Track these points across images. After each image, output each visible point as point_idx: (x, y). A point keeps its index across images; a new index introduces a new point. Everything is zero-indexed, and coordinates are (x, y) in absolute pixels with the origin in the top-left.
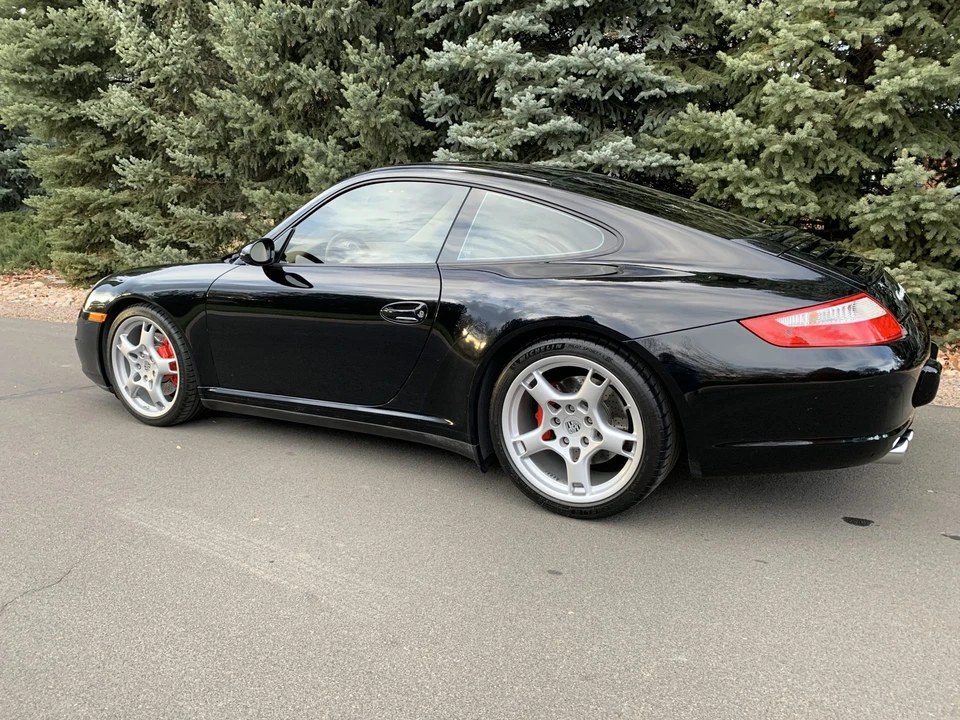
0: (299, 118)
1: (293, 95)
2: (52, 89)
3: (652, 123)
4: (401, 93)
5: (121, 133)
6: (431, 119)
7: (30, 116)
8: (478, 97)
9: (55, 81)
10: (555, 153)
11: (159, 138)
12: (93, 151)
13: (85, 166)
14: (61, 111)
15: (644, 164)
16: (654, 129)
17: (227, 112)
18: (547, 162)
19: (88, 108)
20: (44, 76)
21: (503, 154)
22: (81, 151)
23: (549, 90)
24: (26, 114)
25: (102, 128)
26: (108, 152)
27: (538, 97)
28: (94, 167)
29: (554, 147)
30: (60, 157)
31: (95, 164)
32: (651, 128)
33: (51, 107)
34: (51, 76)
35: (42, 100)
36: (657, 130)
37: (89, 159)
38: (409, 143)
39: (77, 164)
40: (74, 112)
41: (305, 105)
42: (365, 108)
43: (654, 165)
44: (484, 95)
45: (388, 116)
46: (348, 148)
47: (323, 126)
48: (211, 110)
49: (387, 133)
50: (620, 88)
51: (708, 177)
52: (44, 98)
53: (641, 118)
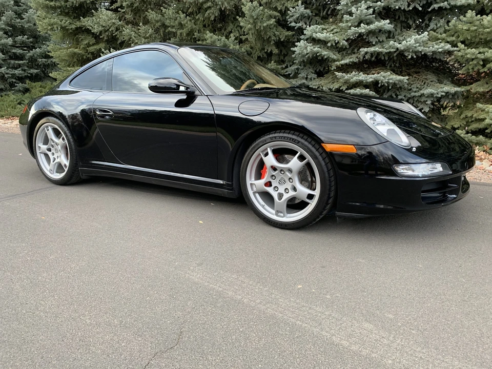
0: (209, 26)
1: (208, 12)
2: (67, 11)
3: (436, 25)
4: (275, 9)
5: (104, 36)
6: (293, 24)
7: (55, 26)
8: (322, 11)
9: (68, 6)
10: (374, 43)
11: (126, 38)
12: (88, 47)
13: (83, 55)
14: (71, 24)
15: (433, 49)
16: (437, 28)
17: (167, 23)
18: (369, 49)
19: (86, 22)
20: (63, 3)
21: (341, 44)
22: (82, 47)
23: (374, 4)
24: (52, 25)
25: (93, 33)
26: (97, 47)
27: (368, 8)
28: (88, 56)
29: (373, 40)
30: (70, 50)
31: (88, 54)
32: (435, 28)
33: (66, 21)
34: (66, 4)
35: (61, 17)
36: (439, 29)
37: (86, 51)
38: (278, 39)
39: (79, 54)
40: (78, 24)
41: (215, 17)
42: (255, 17)
43: (440, 50)
44: (326, 10)
45: (268, 22)
46: (241, 42)
47: (223, 31)
48: (157, 22)
49: (265, 33)
50: (419, 2)
51: (476, 58)
52: (61, 16)
53: (428, 23)
